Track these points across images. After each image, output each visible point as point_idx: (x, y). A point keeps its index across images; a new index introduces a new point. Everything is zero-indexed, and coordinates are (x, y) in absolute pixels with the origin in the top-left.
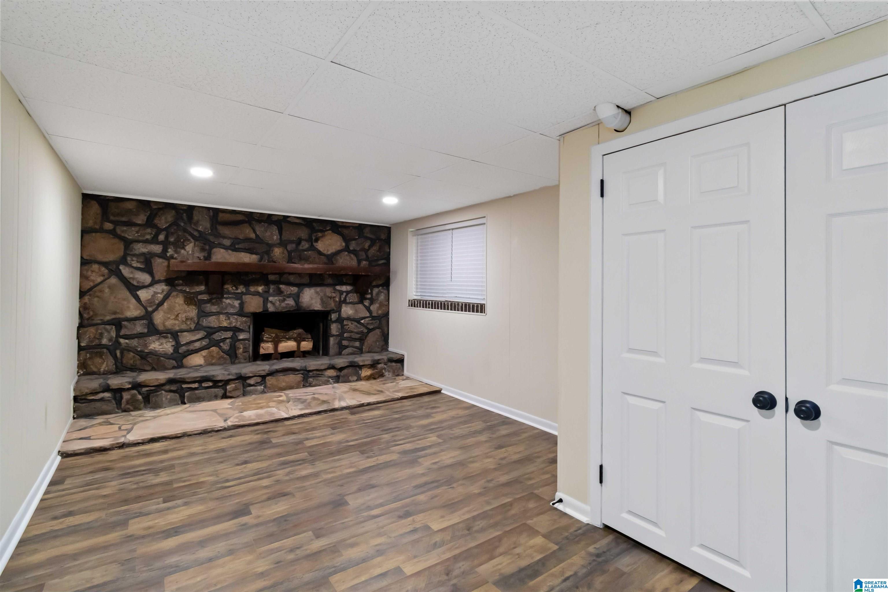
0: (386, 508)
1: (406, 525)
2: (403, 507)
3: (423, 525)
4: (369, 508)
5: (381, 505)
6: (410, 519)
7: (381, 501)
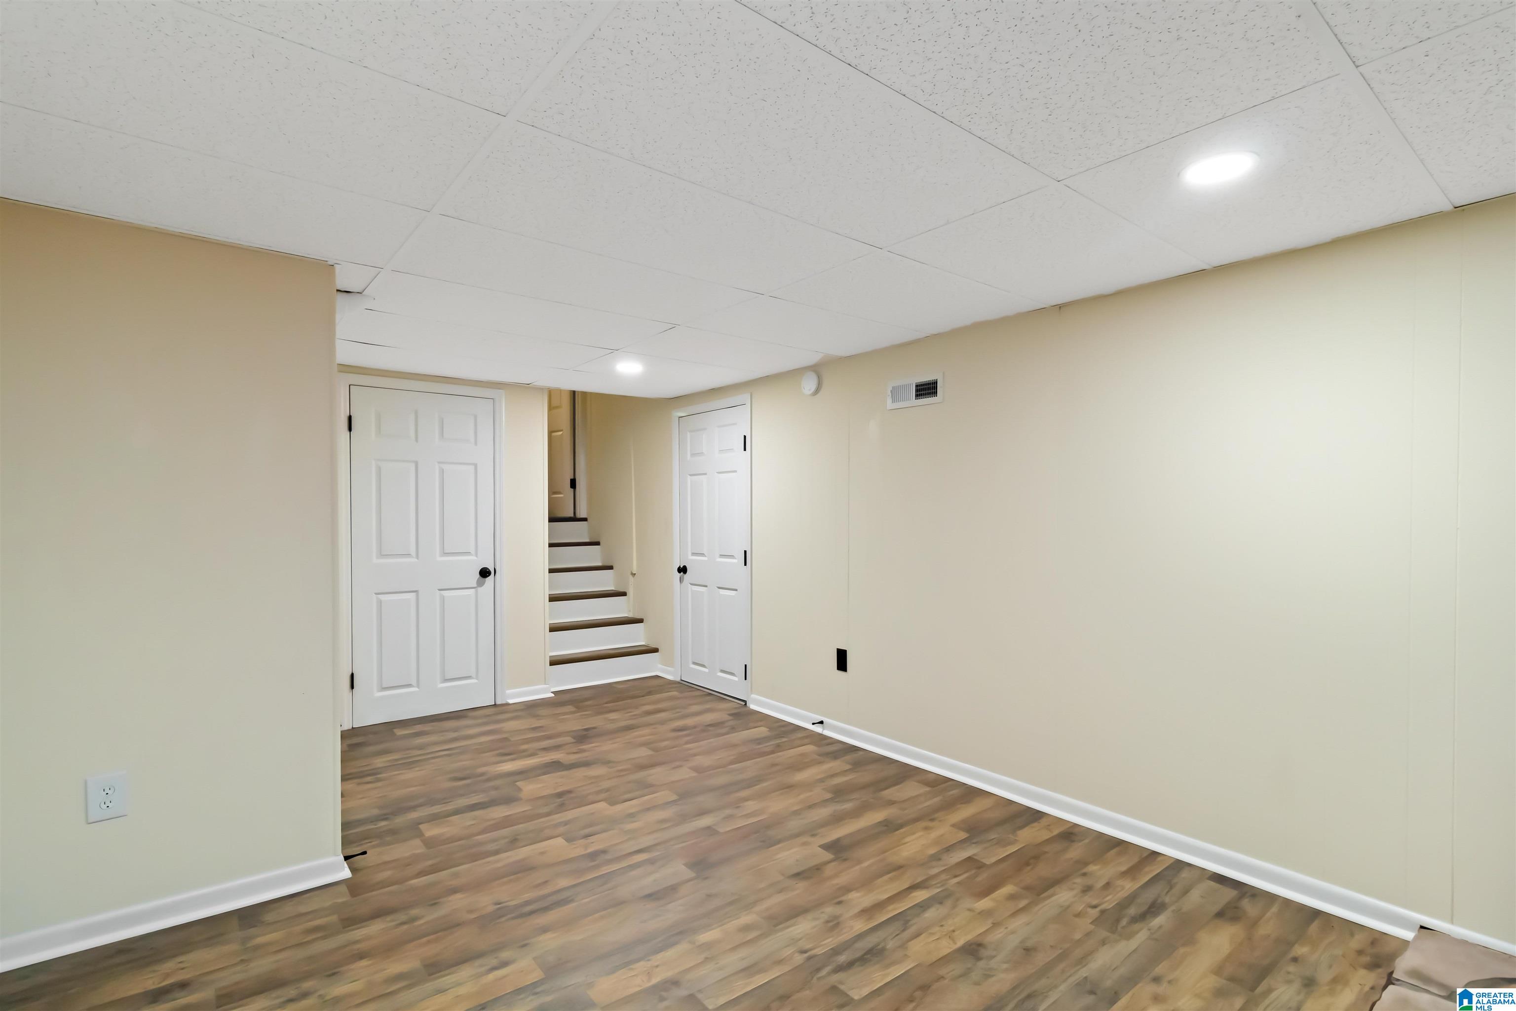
0: (624, 864)
1: (597, 844)
2: (597, 867)
3: (574, 842)
4: (651, 862)
5: (632, 867)
6: (590, 850)
7: (634, 873)
